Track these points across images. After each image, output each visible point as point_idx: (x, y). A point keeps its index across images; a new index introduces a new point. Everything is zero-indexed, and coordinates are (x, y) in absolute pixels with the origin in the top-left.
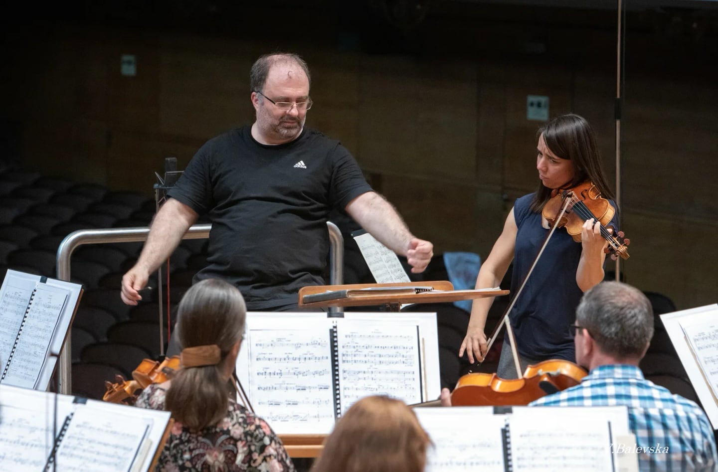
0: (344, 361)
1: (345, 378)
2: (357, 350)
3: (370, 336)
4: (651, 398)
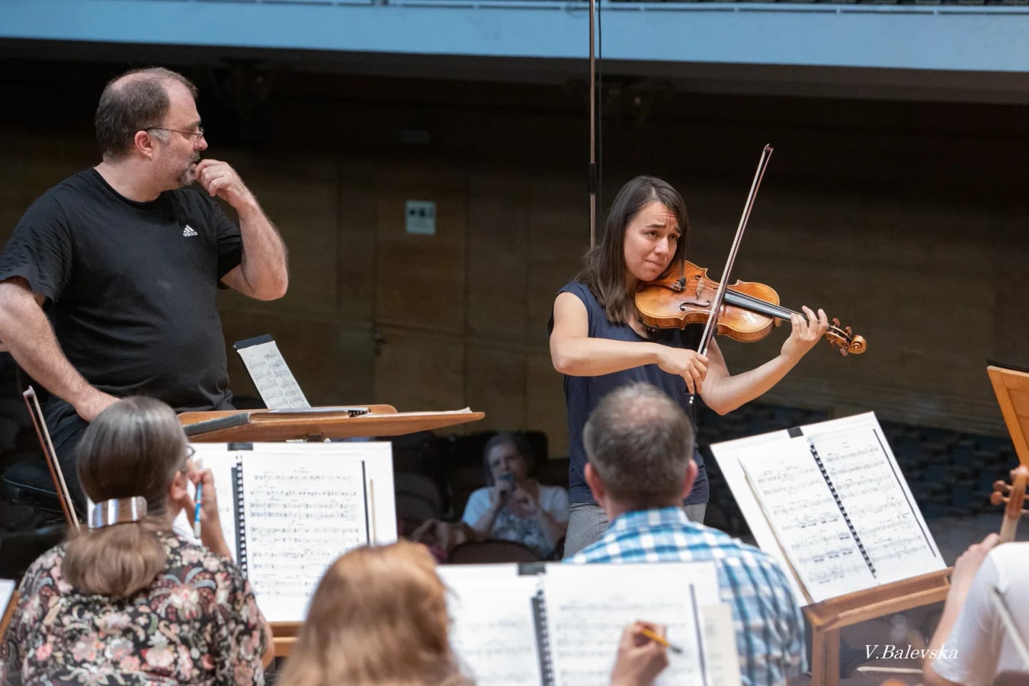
0: (253, 514)
1: (254, 539)
2: (272, 499)
3: (291, 477)
4: (705, 546)
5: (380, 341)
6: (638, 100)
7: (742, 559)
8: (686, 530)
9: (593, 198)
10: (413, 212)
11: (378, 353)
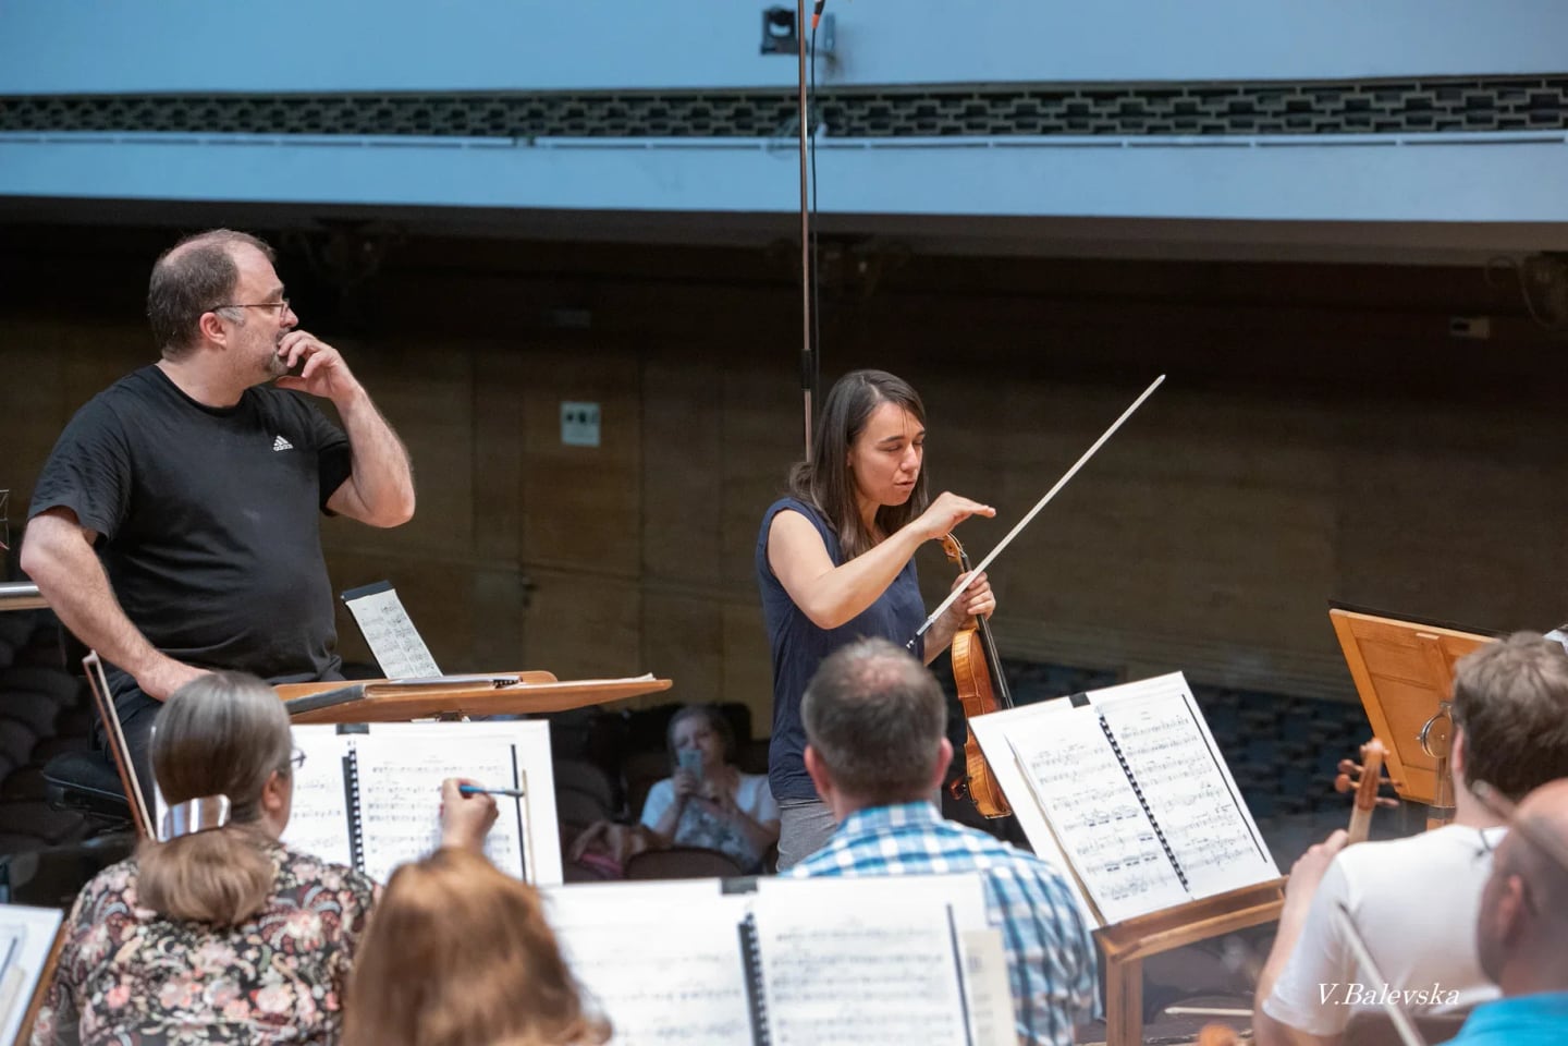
0: (372, 818)
1: (374, 851)
2: (396, 797)
3: (420, 769)
4: (965, 852)
5: (530, 588)
6: (863, 266)
7: (1013, 869)
8: (939, 831)
9: (808, 395)
10: (570, 418)
11: (526, 603)
